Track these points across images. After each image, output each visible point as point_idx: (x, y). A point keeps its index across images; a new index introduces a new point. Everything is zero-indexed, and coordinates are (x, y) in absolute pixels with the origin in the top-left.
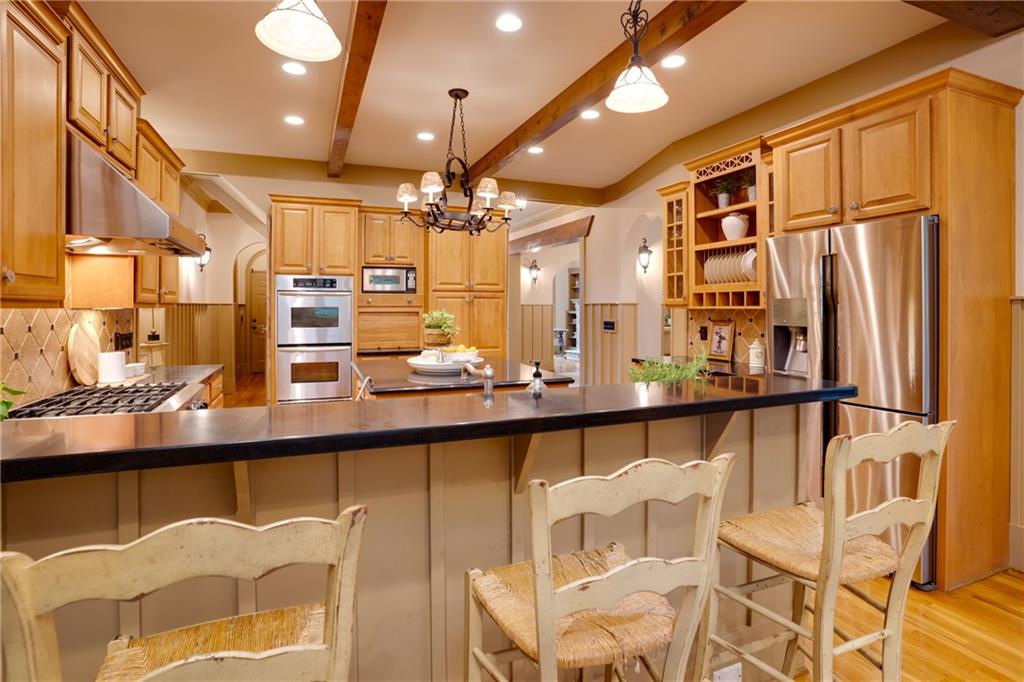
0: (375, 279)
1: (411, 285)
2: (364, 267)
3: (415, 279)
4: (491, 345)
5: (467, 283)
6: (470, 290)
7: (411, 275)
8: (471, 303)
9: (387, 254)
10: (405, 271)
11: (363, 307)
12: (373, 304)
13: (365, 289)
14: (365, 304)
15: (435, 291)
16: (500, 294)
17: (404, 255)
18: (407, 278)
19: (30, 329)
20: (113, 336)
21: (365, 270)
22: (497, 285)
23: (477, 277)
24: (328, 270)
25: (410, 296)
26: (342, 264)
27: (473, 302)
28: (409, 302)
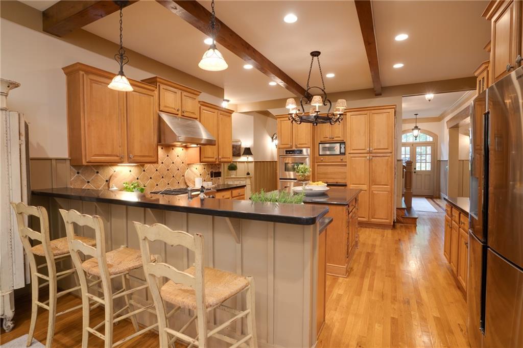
0: (324, 149)
1: (343, 151)
2: (319, 143)
3: (345, 148)
4: (383, 183)
5: (368, 149)
6: (370, 152)
7: (343, 146)
8: (370, 160)
9: (331, 136)
10: (339, 144)
11: (319, 162)
12: (324, 161)
13: (320, 154)
14: (320, 161)
15: (349, 154)
16: (389, 154)
17: (339, 136)
18: (340, 148)
19: (168, 170)
20: (210, 173)
21: (320, 145)
22: (387, 149)
23: (375, 145)
24: (299, 146)
25: (342, 157)
26: (304, 143)
27: (372, 159)
28: (342, 160)
